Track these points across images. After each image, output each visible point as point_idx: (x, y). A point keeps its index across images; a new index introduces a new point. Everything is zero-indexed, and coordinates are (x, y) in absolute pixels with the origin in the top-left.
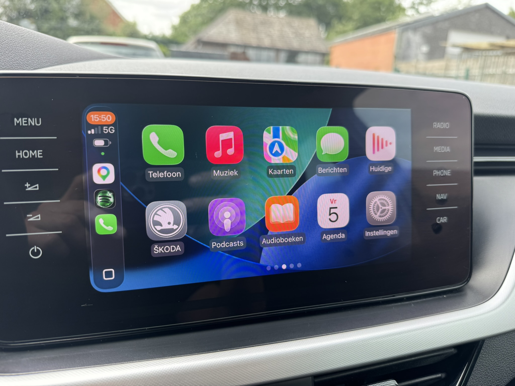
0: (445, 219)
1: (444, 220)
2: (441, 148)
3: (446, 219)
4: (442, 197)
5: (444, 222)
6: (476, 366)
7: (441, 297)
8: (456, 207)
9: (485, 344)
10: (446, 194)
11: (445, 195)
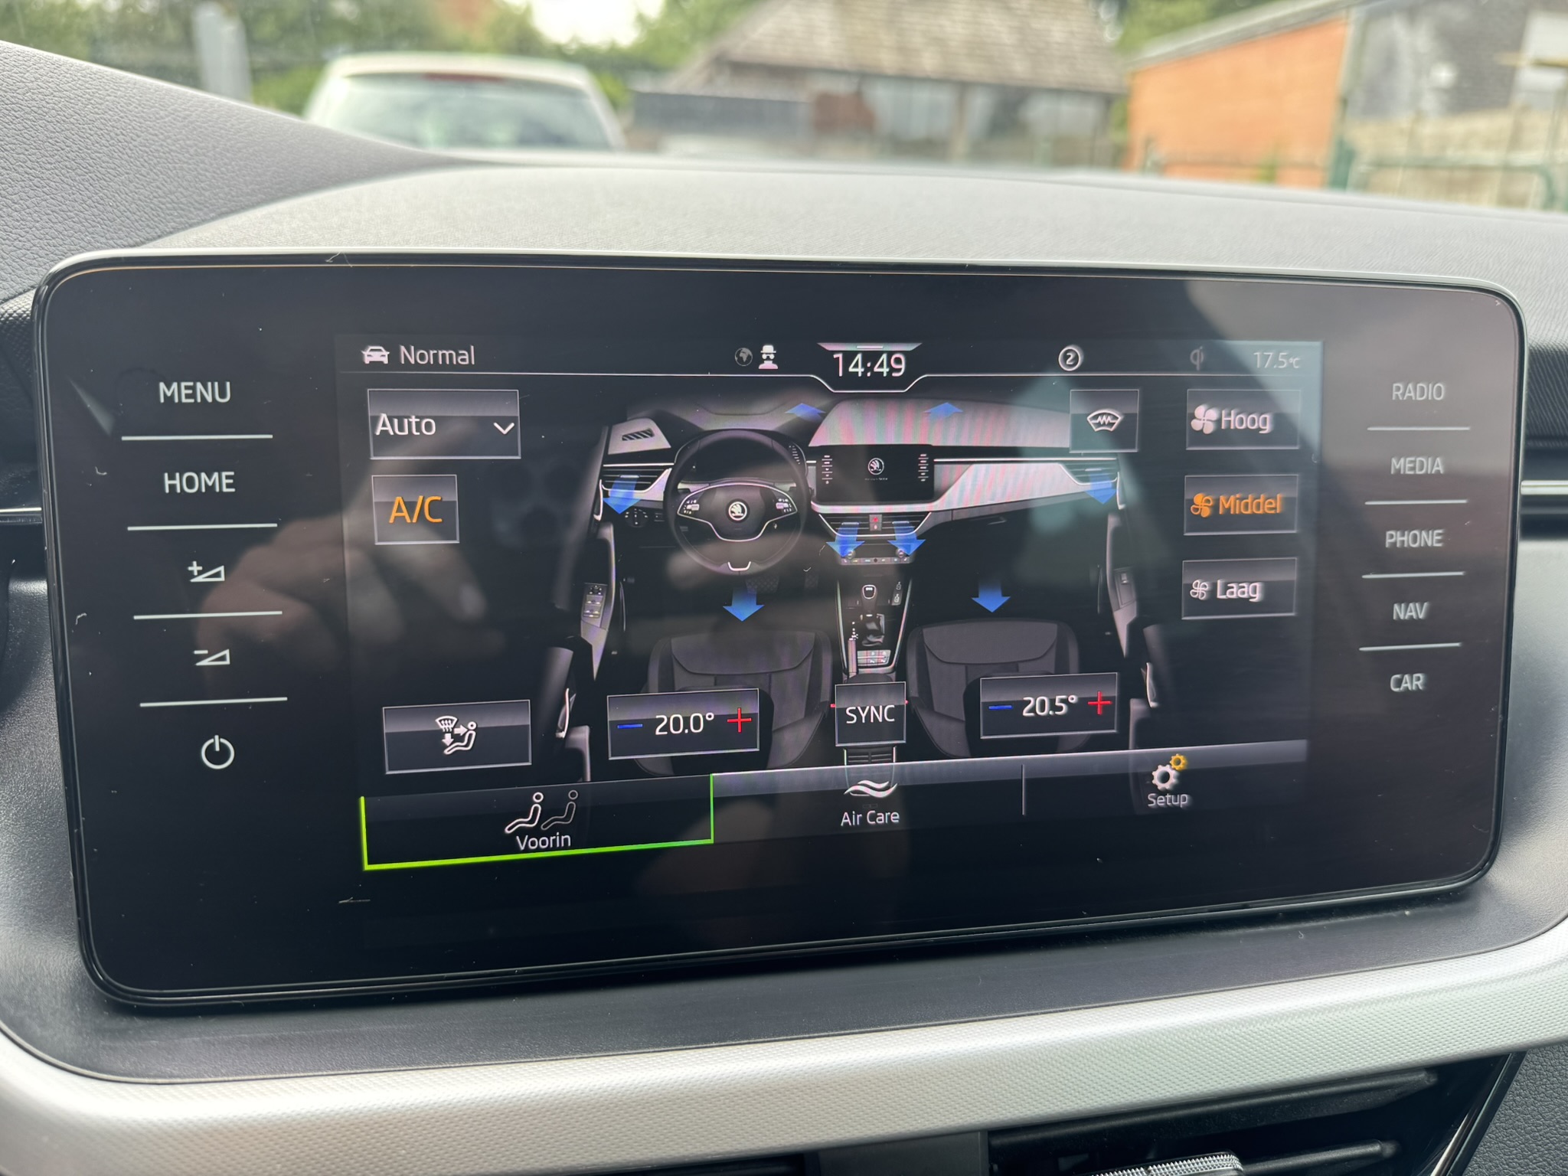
0: (1418, 679)
1: (1414, 682)
2: (1414, 462)
3: (1421, 681)
4: (1411, 611)
5: (1414, 688)
6: (1492, 1127)
7: (1393, 914)
8: (1457, 644)
9: (1526, 1063)
10: (1426, 604)
11: (1422, 606)
